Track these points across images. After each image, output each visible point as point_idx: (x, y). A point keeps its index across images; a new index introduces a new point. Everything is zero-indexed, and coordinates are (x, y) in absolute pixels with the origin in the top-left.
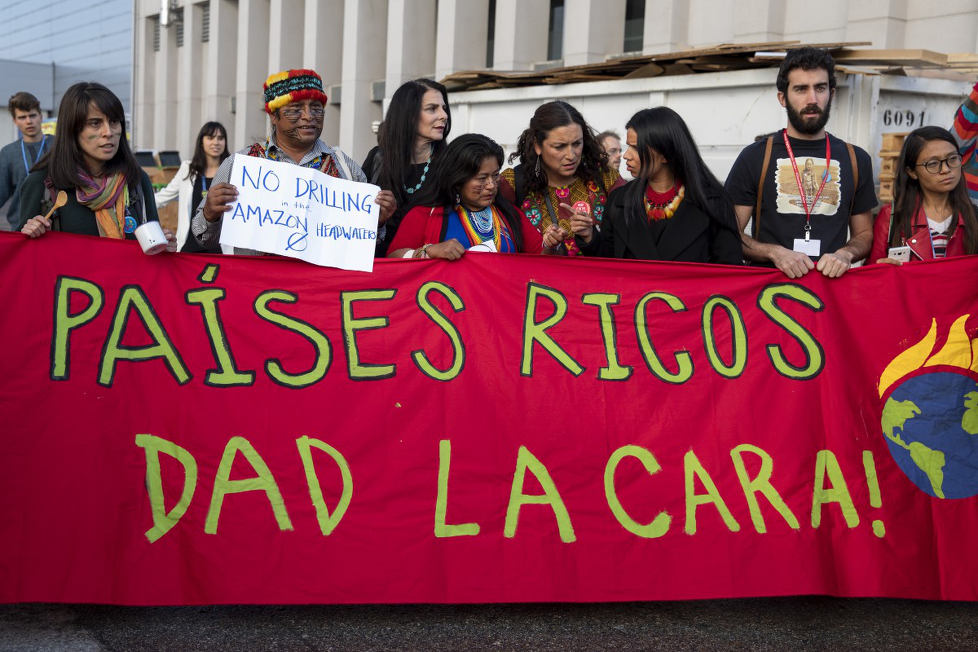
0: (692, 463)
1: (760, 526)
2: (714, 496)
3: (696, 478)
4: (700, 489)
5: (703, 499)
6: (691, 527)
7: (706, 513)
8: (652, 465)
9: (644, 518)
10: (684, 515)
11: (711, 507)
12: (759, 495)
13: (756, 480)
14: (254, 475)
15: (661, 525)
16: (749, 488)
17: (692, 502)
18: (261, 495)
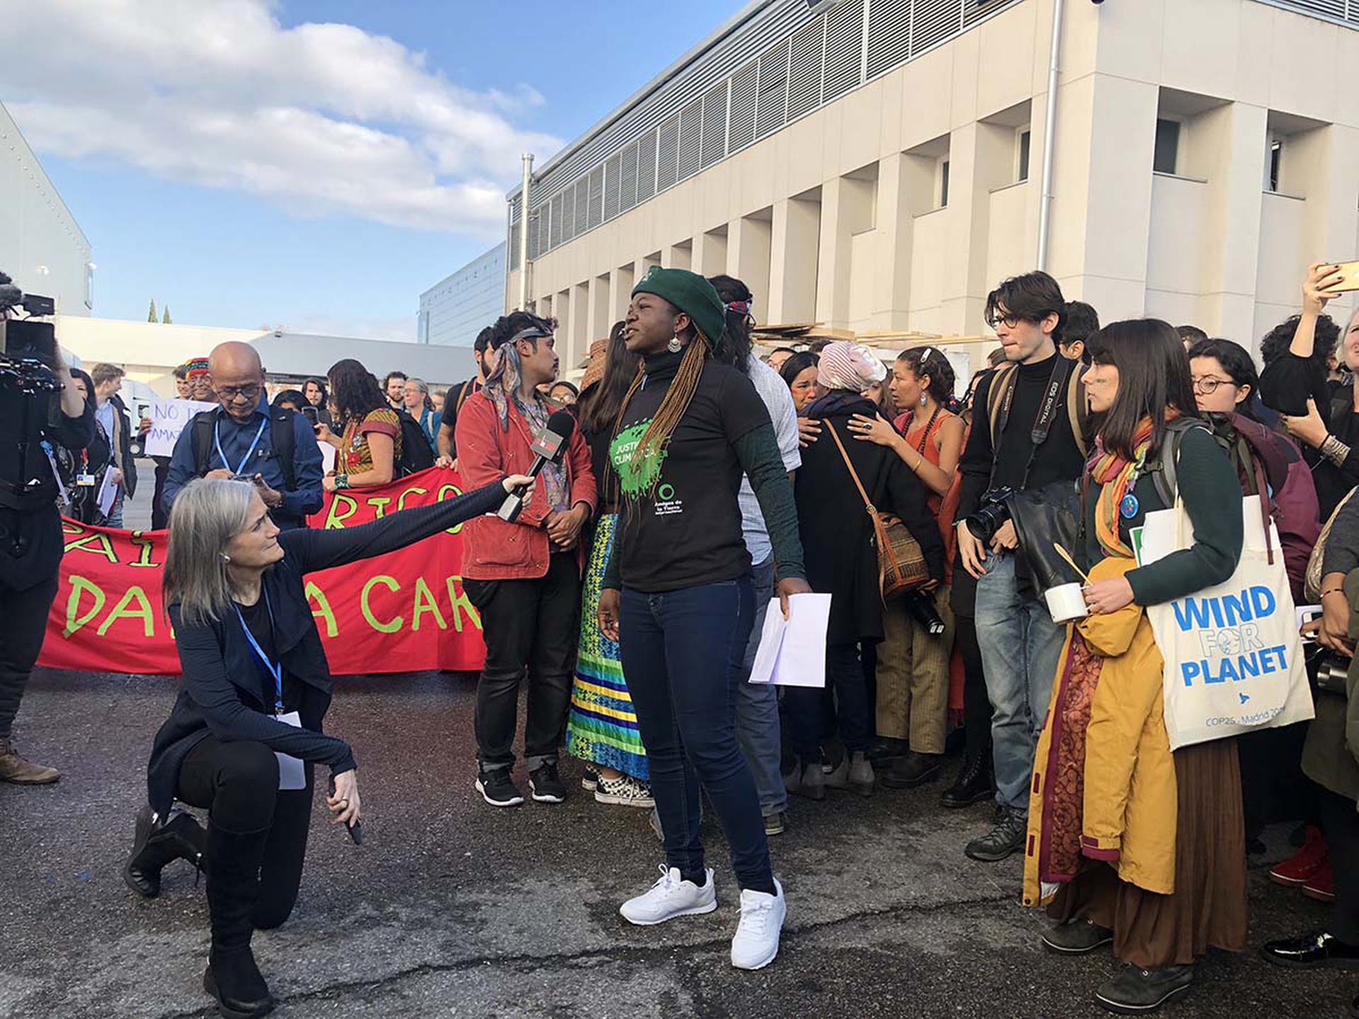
0: (421, 585)
1: (459, 628)
2: (433, 606)
3: (423, 594)
4: (424, 602)
5: (425, 608)
6: (416, 626)
7: (427, 617)
8: (394, 586)
9: (384, 620)
10: (412, 619)
11: (430, 613)
12: (461, 607)
13: (460, 599)
14: (141, 609)
15: (396, 624)
16: (455, 603)
17: (418, 609)
18: (140, 620)
